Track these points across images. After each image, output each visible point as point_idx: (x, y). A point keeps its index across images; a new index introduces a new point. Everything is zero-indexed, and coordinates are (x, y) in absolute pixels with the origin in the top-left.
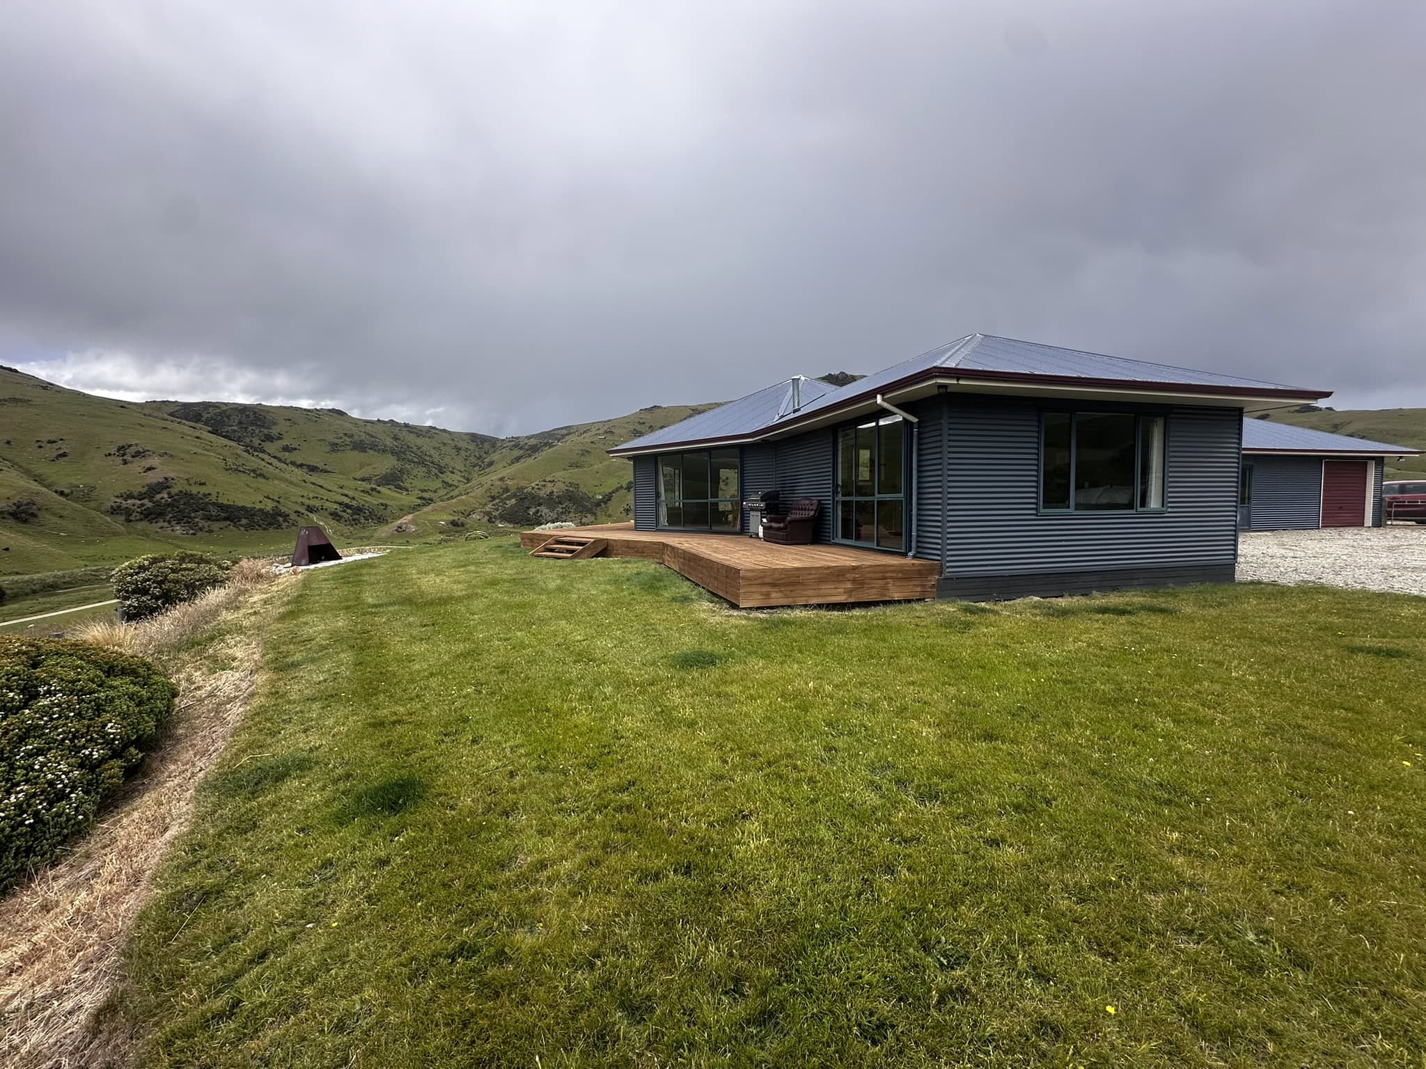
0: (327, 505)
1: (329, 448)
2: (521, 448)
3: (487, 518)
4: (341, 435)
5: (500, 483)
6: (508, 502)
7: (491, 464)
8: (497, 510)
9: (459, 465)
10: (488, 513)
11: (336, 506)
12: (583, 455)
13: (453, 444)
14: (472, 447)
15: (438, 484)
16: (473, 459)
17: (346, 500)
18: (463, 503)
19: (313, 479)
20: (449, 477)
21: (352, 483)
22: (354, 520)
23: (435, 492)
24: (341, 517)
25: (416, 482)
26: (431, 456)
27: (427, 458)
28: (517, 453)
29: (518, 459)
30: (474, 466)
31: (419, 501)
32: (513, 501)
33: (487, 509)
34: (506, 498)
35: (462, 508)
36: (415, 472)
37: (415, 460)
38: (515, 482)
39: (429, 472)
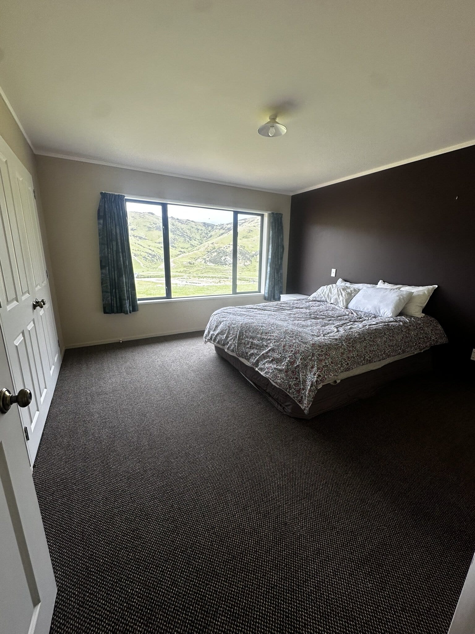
0: (142, 253)
1: (147, 229)
2: (224, 229)
3: (204, 261)
4: (152, 224)
5: (212, 245)
6: (213, 254)
7: (211, 236)
8: (208, 257)
9: (198, 237)
10: (205, 259)
11: (146, 254)
12: (249, 232)
13: (196, 227)
14: (204, 228)
15: (189, 245)
16: (204, 234)
17: (150, 252)
18: (195, 254)
19: (139, 242)
20: (193, 242)
21: (154, 244)
22: (152, 260)
23: (187, 249)
24: (147, 259)
25: (180, 244)
26: (187, 233)
27: (185, 234)
28: (222, 231)
29: (222, 234)
30: (204, 237)
31: (179, 253)
32: (215, 254)
33: (205, 257)
34: (212, 252)
35: (194, 256)
36: (179, 240)
37: (180, 234)
38: (218, 245)
39: (185, 240)
